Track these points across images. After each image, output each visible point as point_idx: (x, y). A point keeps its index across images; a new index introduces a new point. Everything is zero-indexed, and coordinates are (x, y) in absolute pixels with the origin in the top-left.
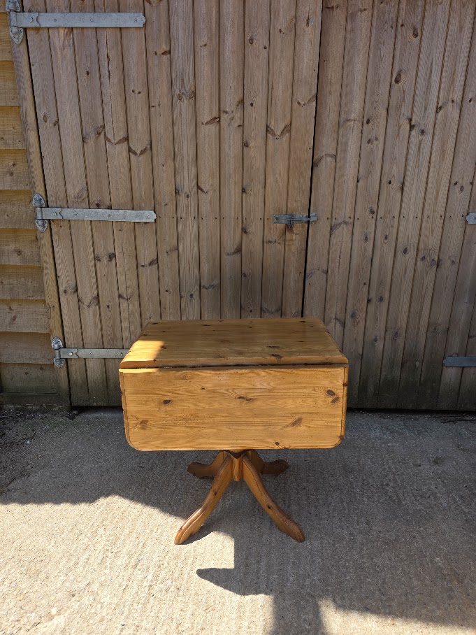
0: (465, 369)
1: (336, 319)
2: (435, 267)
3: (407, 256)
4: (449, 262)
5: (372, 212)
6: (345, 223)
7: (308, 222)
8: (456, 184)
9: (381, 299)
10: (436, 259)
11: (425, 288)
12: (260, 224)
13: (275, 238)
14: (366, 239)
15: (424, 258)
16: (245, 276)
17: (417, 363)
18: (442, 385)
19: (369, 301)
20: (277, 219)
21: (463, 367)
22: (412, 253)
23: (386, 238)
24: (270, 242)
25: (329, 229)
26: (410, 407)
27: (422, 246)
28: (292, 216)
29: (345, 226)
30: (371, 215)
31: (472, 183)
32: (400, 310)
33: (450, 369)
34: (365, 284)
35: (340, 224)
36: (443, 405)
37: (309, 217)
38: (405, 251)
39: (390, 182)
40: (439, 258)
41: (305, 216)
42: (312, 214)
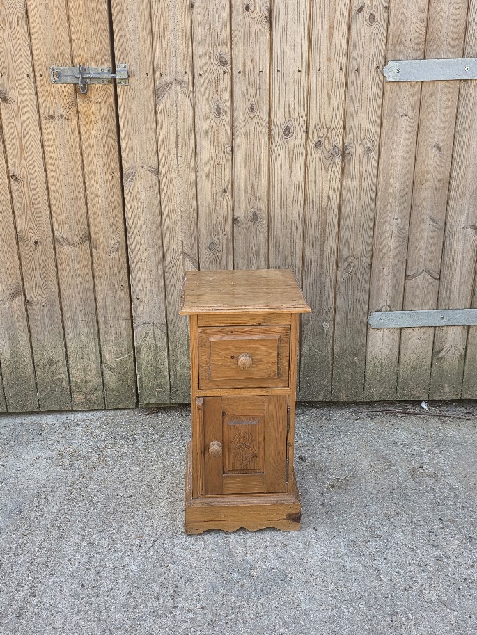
0: (403, 331)
1: (184, 253)
2: (339, 160)
3: (291, 142)
4: (362, 149)
5: (224, 63)
6: (179, 82)
7: (115, 79)
8: (360, 10)
9: (255, 218)
10: (340, 145)
11: (325, 195)
12: (28, 84)
13: (61, 110)
14: (218, 111)
15: (319, 144)
16: (16, 180)
17: (326, 326)
18: (369, 359)
19: (235, 221)
20: (59, 75)
21: (401, 329)
22: (298, 134)
23: (252, 109)
24: (52, 117)
25: (151, 93)
26: (321, 398)
27: (314, 121)
28: (83, 71)
29: (179, 88)
30: (222, 69)
31: (387, 9)
32: (289, 234)
33: (380, 333)
34: (225, 191)
35: (169, 85)
36: (375, 392)
37: (114, 72)
38: (287, 132)
39: (247, 8)
40: (344, 143)
41: (106, 70)
42: (120, 66)
